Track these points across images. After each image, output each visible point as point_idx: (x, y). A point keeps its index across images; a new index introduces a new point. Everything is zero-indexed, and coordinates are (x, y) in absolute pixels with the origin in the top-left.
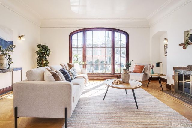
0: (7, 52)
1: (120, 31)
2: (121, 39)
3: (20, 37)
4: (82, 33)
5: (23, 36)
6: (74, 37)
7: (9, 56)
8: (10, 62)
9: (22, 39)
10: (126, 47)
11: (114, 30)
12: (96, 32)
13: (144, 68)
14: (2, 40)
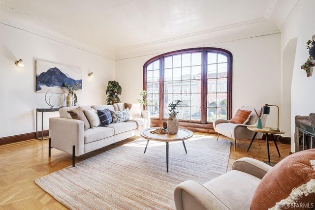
0: (74, 91)
1: (215, 51)
2: (217, 64)
3: (90, 75)
4: (158, 61)
5: (92, 73)
6: (149, 67)
7: (75, 95)
8: (76, 101)
9: (92, 76)
10: (228, 78)
11: (205, 51)
12: (177, 58)
13: (249, 116)
14: (71, 79)
